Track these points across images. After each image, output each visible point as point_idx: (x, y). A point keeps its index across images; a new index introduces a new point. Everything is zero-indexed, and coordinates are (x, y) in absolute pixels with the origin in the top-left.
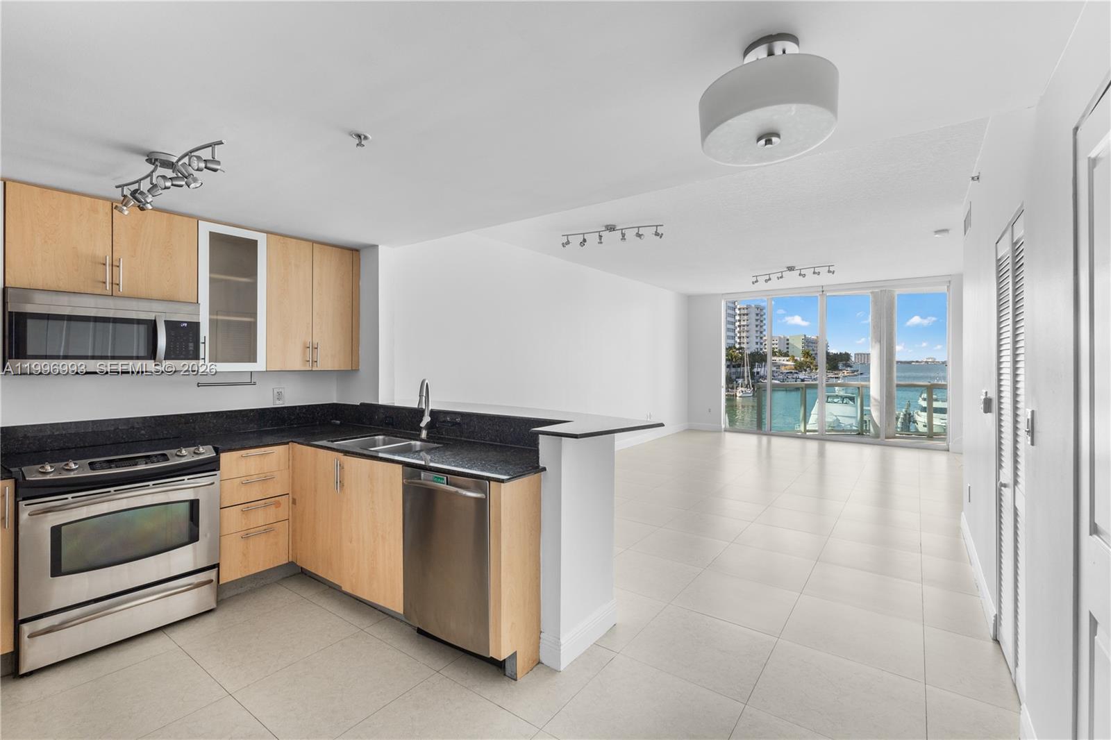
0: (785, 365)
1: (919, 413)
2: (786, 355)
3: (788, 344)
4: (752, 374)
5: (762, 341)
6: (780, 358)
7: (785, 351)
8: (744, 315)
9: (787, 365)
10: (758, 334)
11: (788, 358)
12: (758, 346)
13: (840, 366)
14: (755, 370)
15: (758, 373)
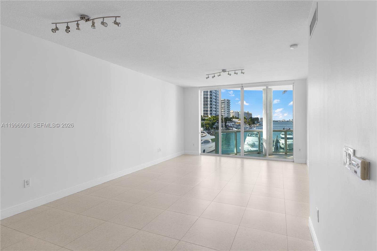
0: (237, 122)
1: (281, 139)
2: (238, 118)
3: (238, 114)
4: (226, 125)
5: (229, 113)
6: (236, 120)
7: (237, 117)
8: (223, 103)
9: (238, 122)
10: (228, 110)
11: (238, 120)
12: (228, 115)
13: (256, 122)
14: (227, 124)
15: (228, 125)
